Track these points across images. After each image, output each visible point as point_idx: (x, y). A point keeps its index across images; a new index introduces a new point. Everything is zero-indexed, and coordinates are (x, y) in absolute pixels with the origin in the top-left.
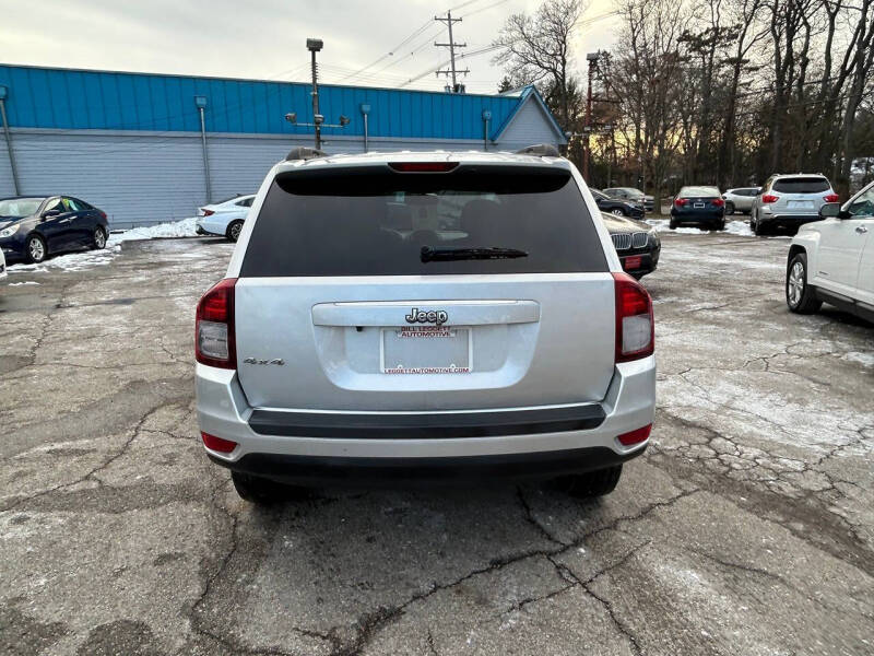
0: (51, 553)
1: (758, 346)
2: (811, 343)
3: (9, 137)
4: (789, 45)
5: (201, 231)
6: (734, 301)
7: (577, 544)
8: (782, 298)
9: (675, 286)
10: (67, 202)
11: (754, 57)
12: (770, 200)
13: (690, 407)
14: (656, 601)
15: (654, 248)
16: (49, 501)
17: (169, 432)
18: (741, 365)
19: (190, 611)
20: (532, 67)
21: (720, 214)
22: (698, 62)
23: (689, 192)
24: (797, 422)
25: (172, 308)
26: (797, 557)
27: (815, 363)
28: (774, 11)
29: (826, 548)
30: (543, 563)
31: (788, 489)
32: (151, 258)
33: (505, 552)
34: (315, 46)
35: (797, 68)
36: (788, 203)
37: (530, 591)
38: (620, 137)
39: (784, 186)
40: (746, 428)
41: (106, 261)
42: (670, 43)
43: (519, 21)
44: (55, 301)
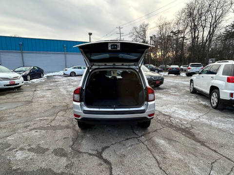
0: (44, 137)
1: (182, 100)
2: (194, 99)
3: (22, 53)
4: (194, 34)
5: (64, 74)
6: (179, 91)
7: (142, 136)
8: (189, 90)
9: (167, 87)
10: (35, 68)
11: (187, 37)
12: (189, 68)
13: (166, 112)
14: (156, 145)
15: (162, 79)
16: (41, 128)
17: (63, 116)
18: (178, 104)
19: (71, 146)
20: (138, 38)
21: (179, 71)
22: (175, 38)
23: (172, 66)
24: (187, 115)
25: (60, 91)
26: (182, 138)
27: (193, 103)
28: (191, 27)
29: (188, 137)
30: (135, 139)
31: (183, 127)
32: (54, 80)
33: (129, 137)
34: (90, 34)
35: (196, 39)
36: (193, 69)
37: (133, 144)
38: (158, 54)
39: (193, 66)
40: (177, 116)
41: (44, 81)
42: (169, 33)
43: (135, 28)
44: (34, 89)
